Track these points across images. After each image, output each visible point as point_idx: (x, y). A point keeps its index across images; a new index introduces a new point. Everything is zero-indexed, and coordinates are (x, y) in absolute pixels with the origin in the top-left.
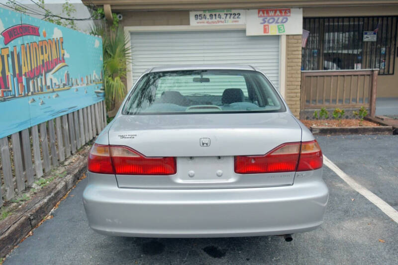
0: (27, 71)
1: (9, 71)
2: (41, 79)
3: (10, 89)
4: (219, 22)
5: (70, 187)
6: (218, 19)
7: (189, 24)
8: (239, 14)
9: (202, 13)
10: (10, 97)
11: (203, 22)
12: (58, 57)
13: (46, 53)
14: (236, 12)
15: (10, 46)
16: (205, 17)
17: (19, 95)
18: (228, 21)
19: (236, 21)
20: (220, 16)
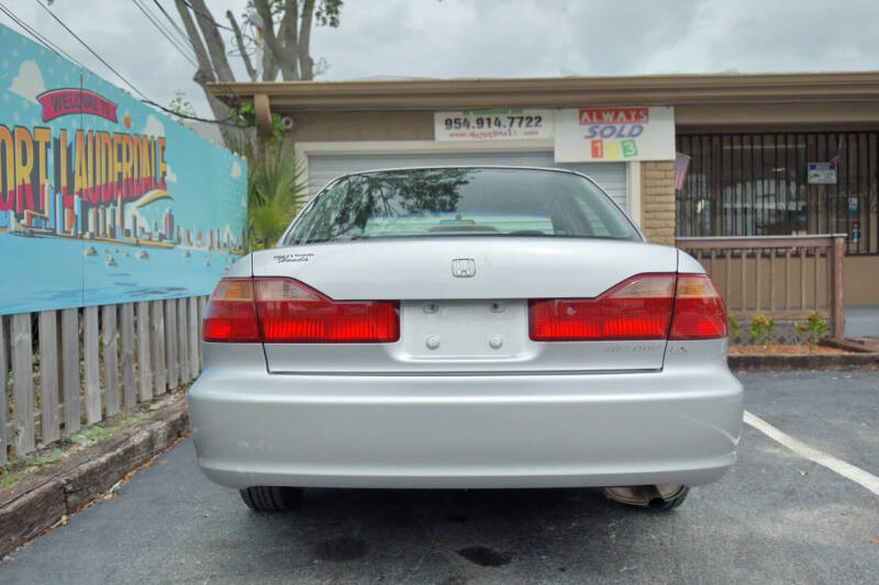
0: (85, 187)
1: (47, 177)
2: (114, 211)
3: (46, 214)
4: (496, 133)
5: (159, 445)
6: (494, 128)
7: (432, 137)
8: (539, 119)
9: (460, 115)
10: (43, 230)
11: (463, 135)
12: (153, 174)
13: (128, 160)
14: (533, 113)
15: (55, 126)
16: (467, 123)
17: (64, 231)
18: (515, 132)
19: (532, 133)
20: (498, 123)
